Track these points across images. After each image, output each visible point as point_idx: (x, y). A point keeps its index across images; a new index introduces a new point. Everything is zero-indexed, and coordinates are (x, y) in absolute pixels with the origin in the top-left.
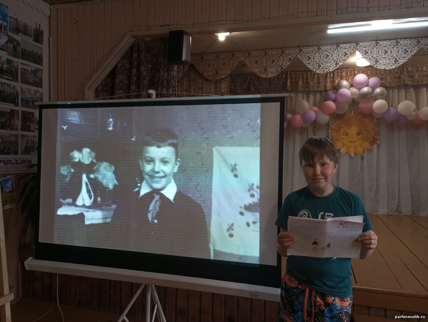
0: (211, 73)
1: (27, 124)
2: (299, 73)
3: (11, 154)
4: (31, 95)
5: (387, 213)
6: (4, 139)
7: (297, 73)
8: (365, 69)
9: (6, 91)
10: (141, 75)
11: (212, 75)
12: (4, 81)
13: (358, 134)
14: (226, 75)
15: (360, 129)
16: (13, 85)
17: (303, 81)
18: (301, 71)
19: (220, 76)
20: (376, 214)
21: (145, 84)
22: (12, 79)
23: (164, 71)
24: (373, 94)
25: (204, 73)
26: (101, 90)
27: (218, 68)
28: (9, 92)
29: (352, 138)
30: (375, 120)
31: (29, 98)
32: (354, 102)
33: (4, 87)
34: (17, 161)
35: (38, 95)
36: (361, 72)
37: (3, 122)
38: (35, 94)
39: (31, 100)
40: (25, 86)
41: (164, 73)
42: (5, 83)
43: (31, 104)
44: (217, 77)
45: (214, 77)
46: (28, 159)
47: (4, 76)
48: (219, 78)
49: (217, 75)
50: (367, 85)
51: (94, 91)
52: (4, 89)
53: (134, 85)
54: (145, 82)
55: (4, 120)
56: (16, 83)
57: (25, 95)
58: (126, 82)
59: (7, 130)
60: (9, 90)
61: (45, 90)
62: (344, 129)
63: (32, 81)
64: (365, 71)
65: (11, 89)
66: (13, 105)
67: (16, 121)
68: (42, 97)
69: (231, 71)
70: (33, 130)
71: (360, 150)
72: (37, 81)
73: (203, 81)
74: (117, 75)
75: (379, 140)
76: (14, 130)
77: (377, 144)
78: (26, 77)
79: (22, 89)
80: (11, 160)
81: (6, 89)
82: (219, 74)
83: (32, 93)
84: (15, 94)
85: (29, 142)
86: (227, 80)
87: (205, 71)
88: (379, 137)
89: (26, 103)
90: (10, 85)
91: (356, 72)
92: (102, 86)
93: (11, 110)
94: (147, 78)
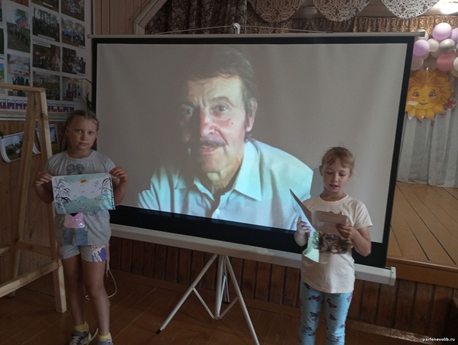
0: (270, 14)
1: (69, 64)
2: (369, 19)
3: (52, 99)
4: (72, 29)
5: (454, 186)
6: (45, 81)
7: (366, 19)
8: (447, 18)
9: (46, 21)
10: (202, 9)
11: (271, 17)
12: (44, 9)
13: (431, 95)
14: (289, 17)
15: (433, 90)
16: (54, 15)
17: (372, 28)
18: (371, 17)
19: (281, 18)
20: (442, 187)
21: (208, 21)
22: (52, 7)
23: (231, 5)
24: (455, 48)
25: (261, 14)
26: (153, 27)
27: (278, 8)
28: (49, 23)
29: (423, 99)
30: (452, 80)
31: (71, 32)
32: (431, 57)
33: (44, 16)
34: (58, 108)
35: (80, 29)
36: (442, 21)
37: (43, 59)
38: (77, 28)
39: (72, 35)
40: (66, 18)
41: (231, 7)
42: (44, 12)
43: (72, 40)
44: (277, 18)
45: (273, 19)
46: (70, 106)
47: (44, 3)
48: (279, 21)
49: (277, 16)
50: (449, 37)
51: (144, 28)
52: (43, 19)
53: (194, 21)
54: (209, 18)
55: (44, 57)
56: (57, 13)
57: (67, 29)
58: (184, 17)
59: (48, 69)
60: (49, 21)
61: (86, 24)
62: (416, 88)
63: (73, 12)
64: (447, 20)
65: (51, 20)
66: (54, 39)
67: (58, 60)
68: (84, 32)
69: (294, 11)
70: (75, 71)
71: (431, 114)
72: (79, 12)
73: (260, 23)
74: (174, 8)
75: (454, 103)
76: (54, 70)
77: (451, 107)
78: (67, 6)
79: (63, 21)
80: (53, 105)
81: (45, 19)
82: (280, 16)
83: (74, 26)
84: (56, 26)
85: (71, 86)
86: (289, 23)
87: (263, 12)
88: (455, 100)
89: (67, 38)
90: (50, 15)
91: (437, 21)
92: (154, 22)
93: (51, 45)
94: (211, 13)
